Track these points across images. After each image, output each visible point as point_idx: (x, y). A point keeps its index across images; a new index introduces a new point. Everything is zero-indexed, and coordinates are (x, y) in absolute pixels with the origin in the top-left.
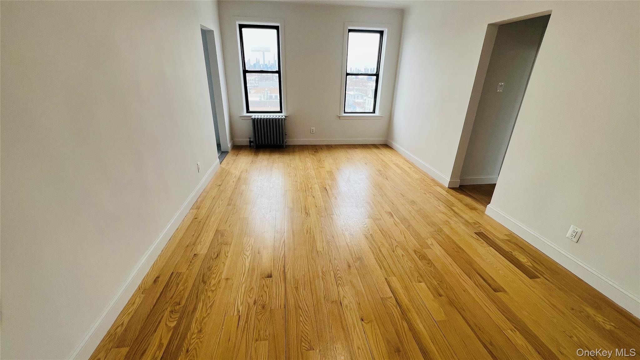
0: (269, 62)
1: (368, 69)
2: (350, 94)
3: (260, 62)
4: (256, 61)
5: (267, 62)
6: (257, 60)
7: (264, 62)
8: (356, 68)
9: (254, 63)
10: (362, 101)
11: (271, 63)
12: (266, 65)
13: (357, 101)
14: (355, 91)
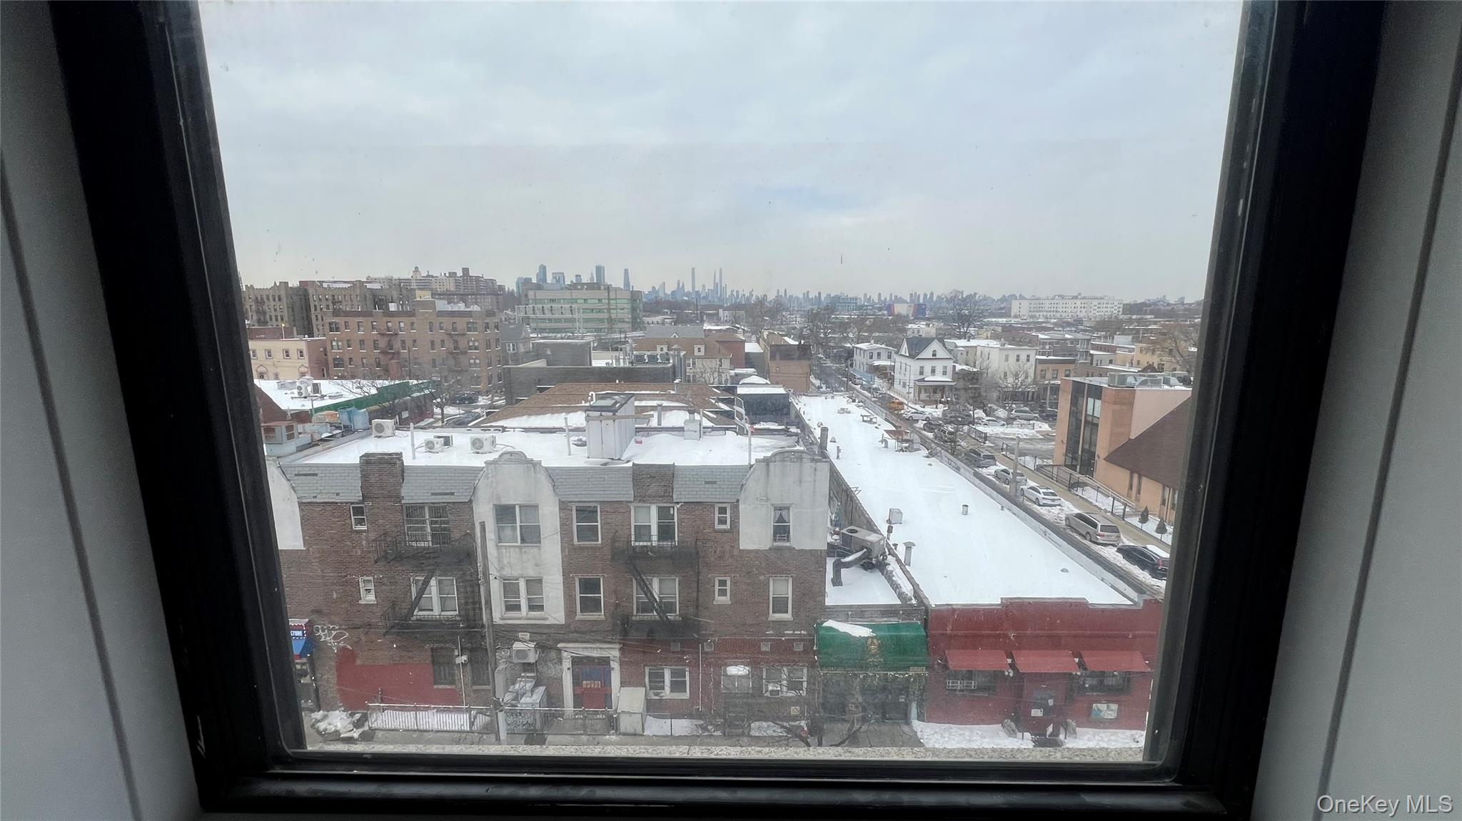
0: (704, 286)
1: (919, 296)
2: (861, 349)
3: (685, 288)
4: (677, 286)
5: (698, 288)
6: (679, 284)
7: (693, 287)
8: (891, 295)
9: (673, 290)
10: (887, 363)
11: (707, 289)
12: (697, 292)
13: (876, 363)
14: (872, 341)
